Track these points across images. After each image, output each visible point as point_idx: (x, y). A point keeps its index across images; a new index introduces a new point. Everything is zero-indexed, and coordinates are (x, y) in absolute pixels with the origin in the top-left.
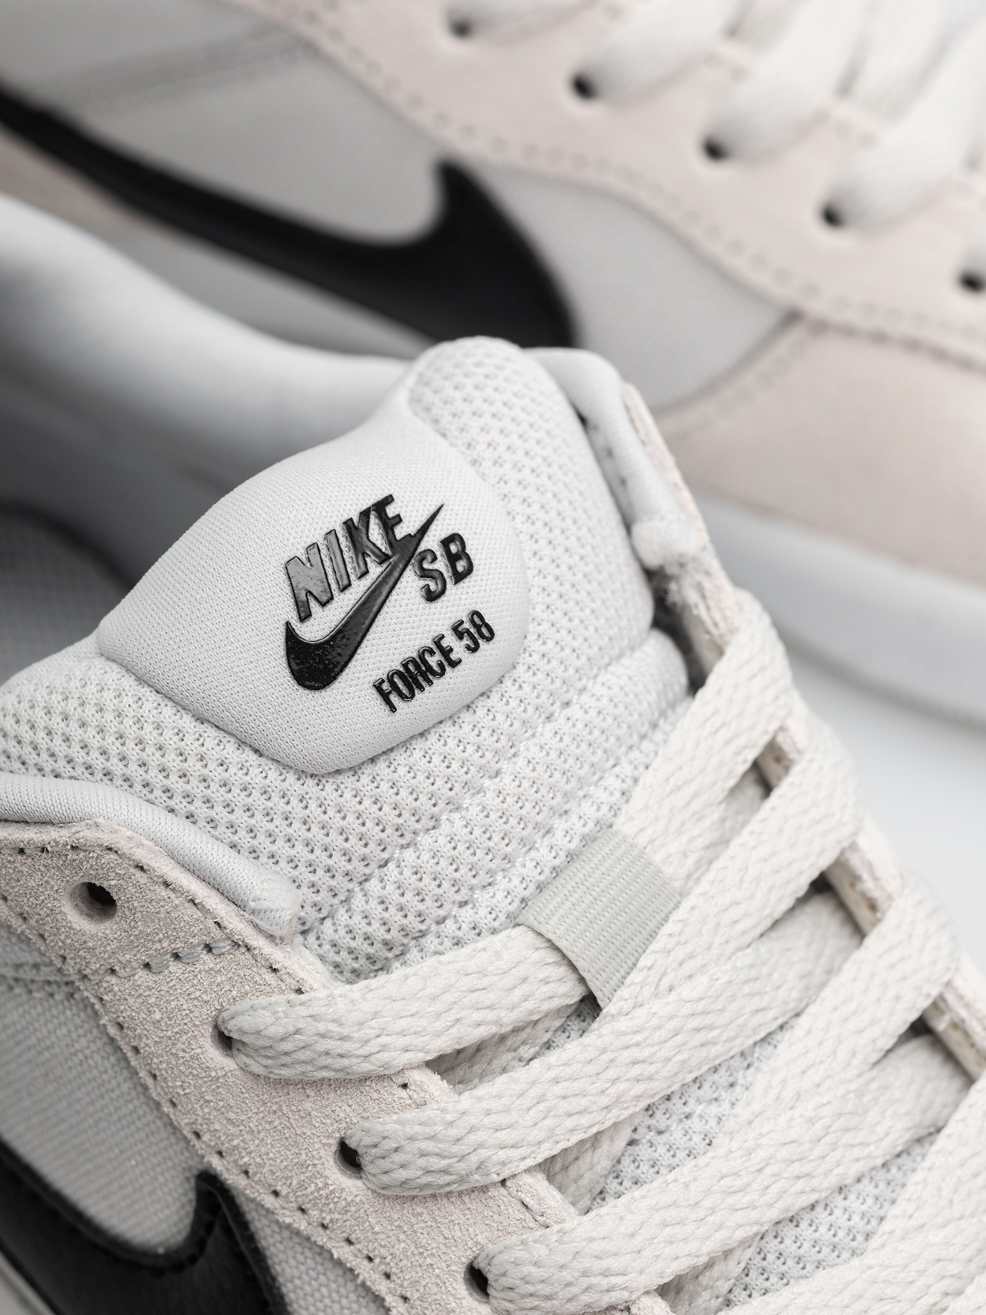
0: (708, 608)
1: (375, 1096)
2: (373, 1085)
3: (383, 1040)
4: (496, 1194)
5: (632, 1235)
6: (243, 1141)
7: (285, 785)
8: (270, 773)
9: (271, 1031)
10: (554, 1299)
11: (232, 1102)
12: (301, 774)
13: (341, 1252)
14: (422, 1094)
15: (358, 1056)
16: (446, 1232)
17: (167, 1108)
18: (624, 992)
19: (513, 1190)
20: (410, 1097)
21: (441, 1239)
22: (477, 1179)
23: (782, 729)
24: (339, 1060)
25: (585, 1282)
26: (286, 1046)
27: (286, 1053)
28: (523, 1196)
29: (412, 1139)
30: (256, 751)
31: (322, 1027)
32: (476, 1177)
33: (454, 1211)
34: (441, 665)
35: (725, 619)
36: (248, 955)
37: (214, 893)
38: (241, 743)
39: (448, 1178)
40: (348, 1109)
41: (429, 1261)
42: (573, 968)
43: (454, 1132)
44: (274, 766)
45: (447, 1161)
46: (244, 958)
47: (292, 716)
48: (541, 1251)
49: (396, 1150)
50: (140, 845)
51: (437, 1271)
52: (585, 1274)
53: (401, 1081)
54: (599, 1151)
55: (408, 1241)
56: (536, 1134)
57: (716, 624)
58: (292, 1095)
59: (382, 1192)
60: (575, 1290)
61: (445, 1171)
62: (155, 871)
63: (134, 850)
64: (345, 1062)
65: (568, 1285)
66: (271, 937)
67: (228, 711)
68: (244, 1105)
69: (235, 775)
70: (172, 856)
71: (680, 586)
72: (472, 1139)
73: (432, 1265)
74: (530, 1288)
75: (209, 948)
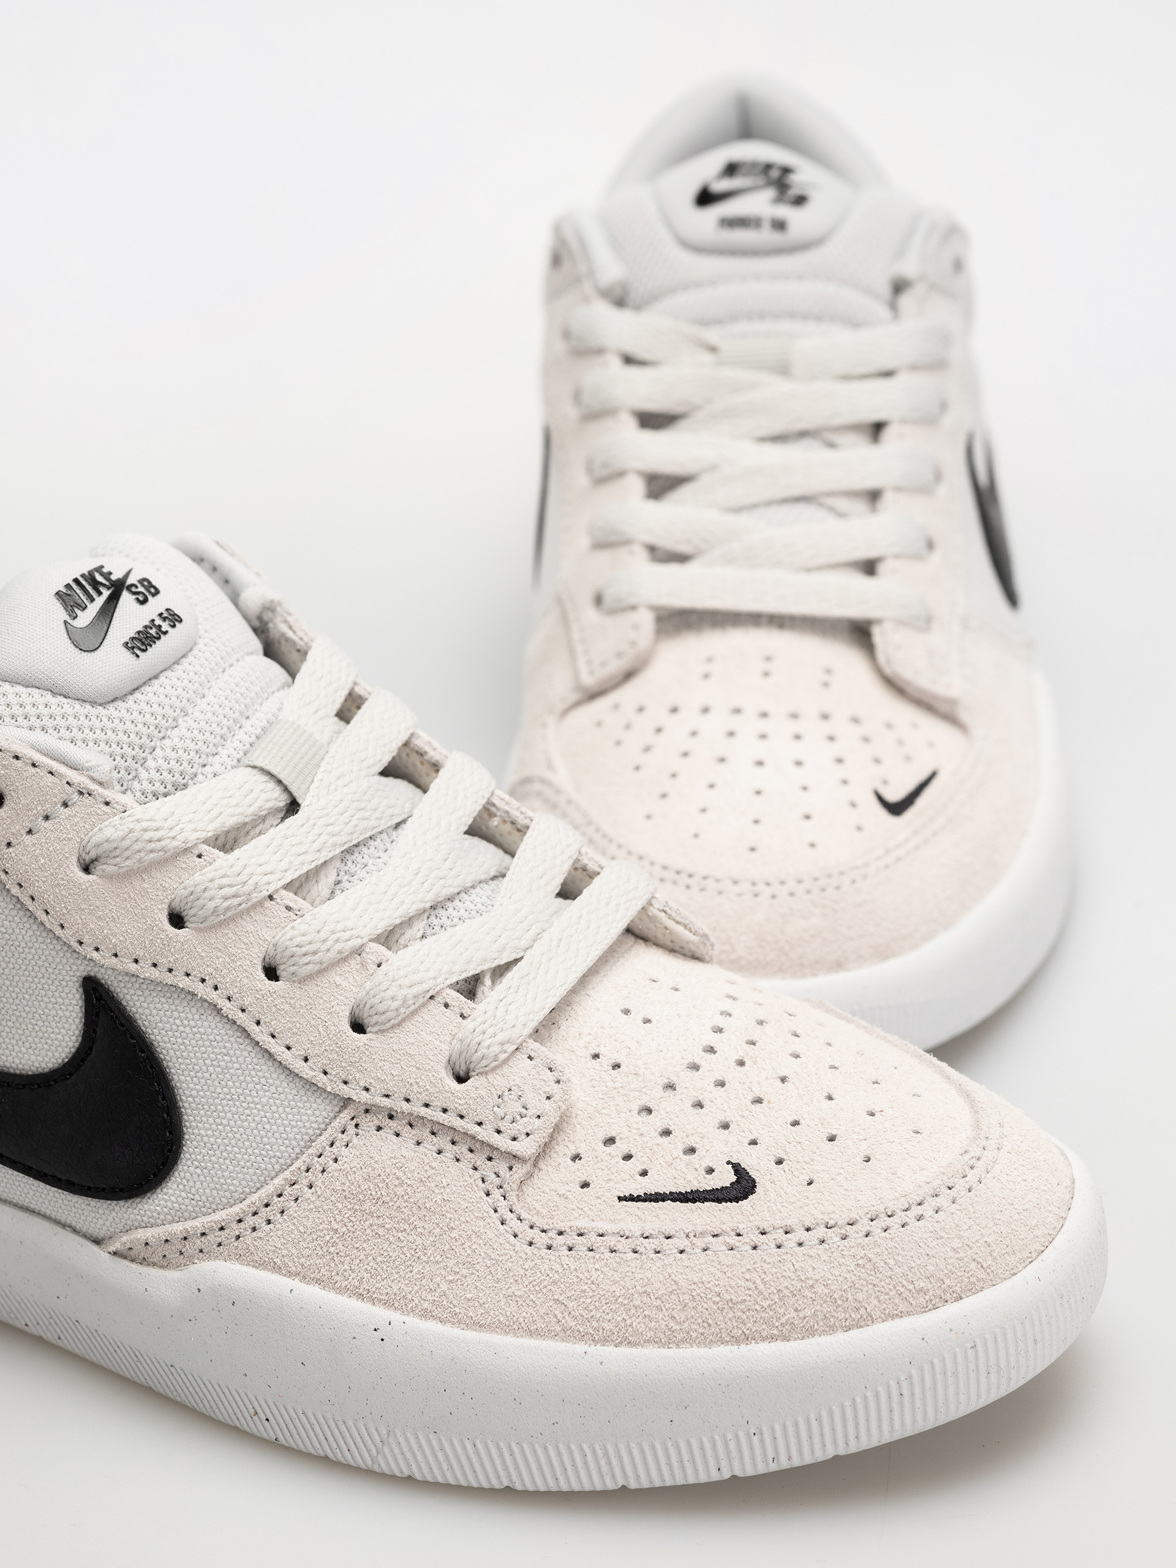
0: (294, 632)
1: (184, 866)
2: (181, 859)
3: (181, 826)
4: (269, 905)
5: (354, 910)
6: (110, 929)
7: (86, 710)
8: (75, 706)
9: (115, 836)
10: (320, 952)
11: (98, 904)
12: (93, 703)
13: (184, 983)
14: (211, 856)
15: (168, 838)
16: (245, 940)
17: (58, 931)
18: (312, 792)
19: (279, 901)
20: (205, 860)
21: (243, 946)
22: (256, 897)
23: (355, 683)
24: (158, 843)
25: (334, 937)
26: (126, 844)
27: (127, 849)
28: (286, 902)
29: (212, 881)
30: (65, 697)
31: (145, 825)
32: (255, 895)
33: (246, 924)
34: (157, 633)
35: (306, 634)
36: (90, 798)
37: (62, 765)
38: (54, 694)
39: (239, 900)
40: (170, 880)
41: (238, 963)
42: (280, 782)
43: (236, 869)
44: (77, 702)
45: (235, 889)
46: (87, 800)
47: (82, 667)
48: (303, 928)
49: (205, 889)
50: (13, 742)
51: (245, 967)
52: (333, 932)
53: (197, 852)
54: (321, 883)
55: (224, 956)
56: (283, 865)
57: (301, 639)
58: (134, 883)
59: (202, 926)
60: (329, 943)
61: (235, 896)
62: (25, 755)
63: (11, 745)
64: (163, 843)
65: (325, 941)
66: (101, 784)
67: (43, 673)
68: (106, 902)
69: (55, 710)
70: (33, 748)
71: (275, 624)
72: (247, 871)
73: (241, 965)
74: (304, 950)
75: (65, 805)
